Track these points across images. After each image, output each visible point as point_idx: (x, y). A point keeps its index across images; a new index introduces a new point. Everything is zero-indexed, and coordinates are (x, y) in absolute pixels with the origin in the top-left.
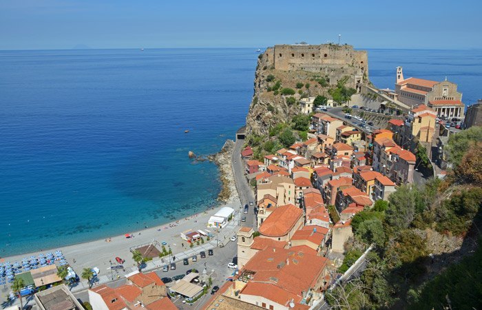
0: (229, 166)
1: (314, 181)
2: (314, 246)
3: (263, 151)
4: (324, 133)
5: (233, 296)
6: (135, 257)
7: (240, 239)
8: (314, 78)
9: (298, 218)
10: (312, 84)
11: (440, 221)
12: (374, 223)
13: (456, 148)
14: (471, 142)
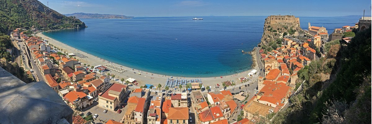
0: (255, 55)
1: (284, 61)
2: (285, 83)
3: (267, 51)
4: (287, 44)
5: (256, 101)
6: (223, 85)
7: (259, 81)
8: (283, 26)
9: (279, 73)
10: (283, 28)
11: (325, 70)
12: (305, 73)
13: (327, 47)
14: (331, 46)
